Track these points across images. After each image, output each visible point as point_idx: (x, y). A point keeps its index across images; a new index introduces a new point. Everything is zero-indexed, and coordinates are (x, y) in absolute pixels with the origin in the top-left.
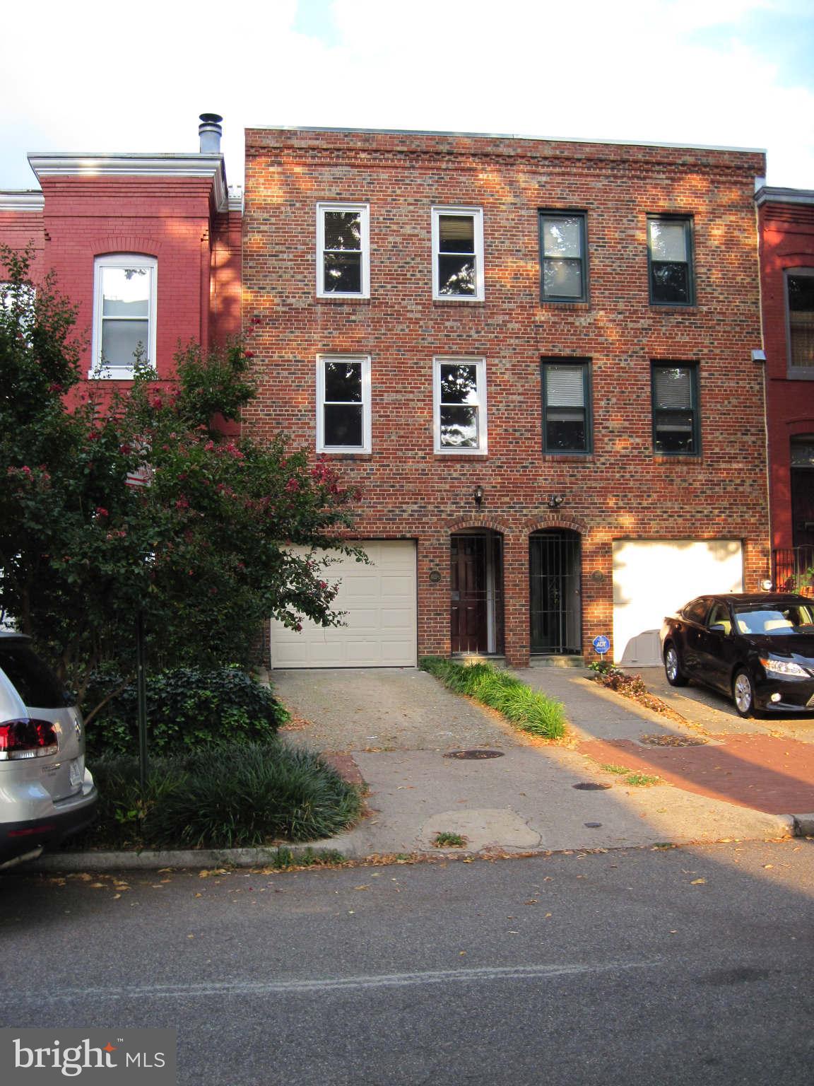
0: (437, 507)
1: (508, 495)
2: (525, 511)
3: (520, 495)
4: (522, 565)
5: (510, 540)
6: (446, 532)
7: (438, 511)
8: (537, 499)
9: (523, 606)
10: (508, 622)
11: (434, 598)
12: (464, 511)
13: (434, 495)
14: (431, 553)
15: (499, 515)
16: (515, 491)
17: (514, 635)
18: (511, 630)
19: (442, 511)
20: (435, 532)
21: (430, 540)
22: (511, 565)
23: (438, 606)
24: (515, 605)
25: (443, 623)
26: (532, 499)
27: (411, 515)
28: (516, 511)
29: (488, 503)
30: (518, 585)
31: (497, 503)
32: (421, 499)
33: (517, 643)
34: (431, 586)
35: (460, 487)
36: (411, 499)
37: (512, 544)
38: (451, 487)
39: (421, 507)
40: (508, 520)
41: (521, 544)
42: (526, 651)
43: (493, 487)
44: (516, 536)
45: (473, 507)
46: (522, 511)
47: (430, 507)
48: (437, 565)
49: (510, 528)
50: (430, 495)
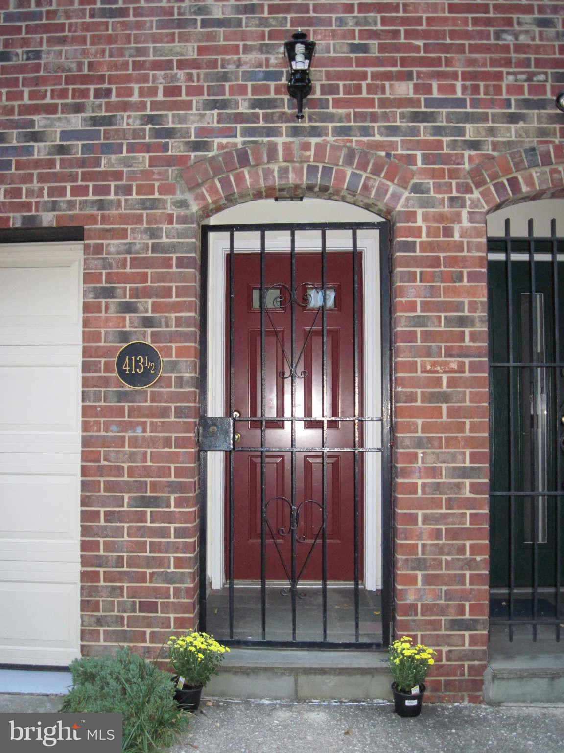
0: (151, 119)
1: (408, 76)
2: (470, 131)
3: (454, 76)
4: (462, 321)
5: (417, 232)
6: (183, 204)
7: (157, 134)
8: (516, 89)
9: (464, 473)
10: (408, 535)
11: (134, 442)
12: (247, 132)
13: (145, 79)
14: (125, 278)
15: (378, 146)
16: (437, 62)
17: (430, 580)
18: (420, 564)
19: (170, 133)
20: (143, 204)
21: (123, 234)
22: (419, 322)
23: (147, 472)
24: (434, 472)
25: (164, 533)
26: (498, 90)
27: (61, 150)
28: (438, 131)
29: (338, 103)
30: (445, 398)
31: (370, 103)
32: (98, 94)
33: (442, 610)
34: (122, 396)
35: (235, 50)
36: (63, 94)
37: (425, 247)
38: (201, 50)
39: (95, 121)
40: (411, 159)
41: (459, 247)
42: (473, 640)
43: (354, 48)
44: (441, 217)
45: (283, 117)
46: (461, 132)
47: (128, 121)
48: (148, 322)
49: (417, 189)
50: (128, 79)
